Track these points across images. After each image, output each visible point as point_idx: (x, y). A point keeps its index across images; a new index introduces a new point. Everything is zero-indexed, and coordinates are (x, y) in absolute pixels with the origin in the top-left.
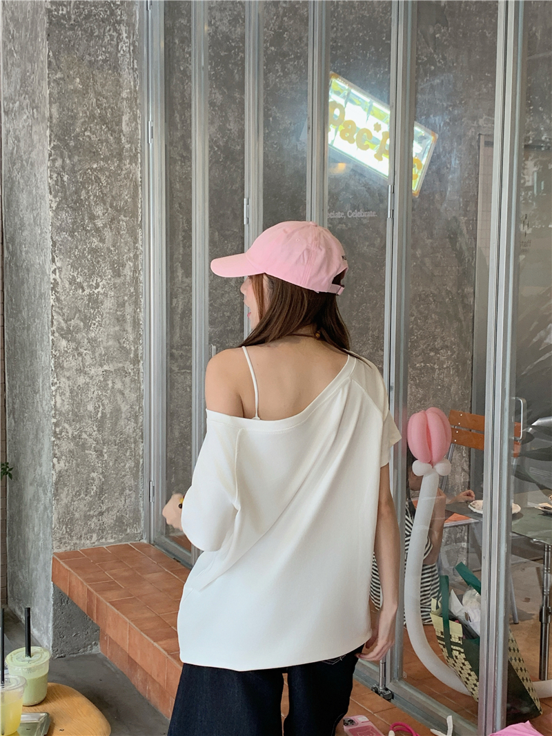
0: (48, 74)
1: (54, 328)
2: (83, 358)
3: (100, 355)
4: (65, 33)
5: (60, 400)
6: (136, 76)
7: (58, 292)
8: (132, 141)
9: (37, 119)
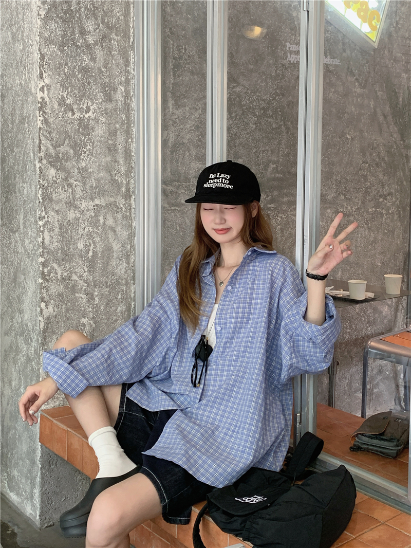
1: (42, 154)
2: (73, 190)
3: (91, 187)
5: (49, 237)
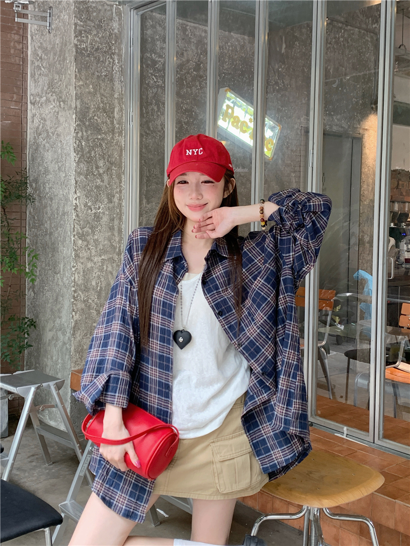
0: (75, 82)
3: (100, 249)
4: (85, 58)
6: (122, 85)
7: (78, 211)
8: (120, 123)
9: (64, 108)
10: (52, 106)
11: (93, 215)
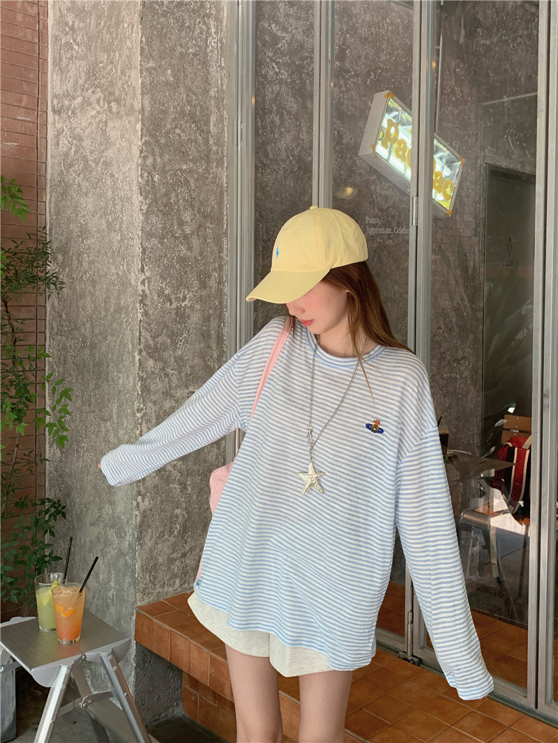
0: (141, 61)
2: (170, 379)
3: (186, 374)
4: (158, 19)
6: (223, 74)
7: (146, 306)
8: (219, 143)
9: (118, 113)
10: (93, 113)
11: (173, 312)
